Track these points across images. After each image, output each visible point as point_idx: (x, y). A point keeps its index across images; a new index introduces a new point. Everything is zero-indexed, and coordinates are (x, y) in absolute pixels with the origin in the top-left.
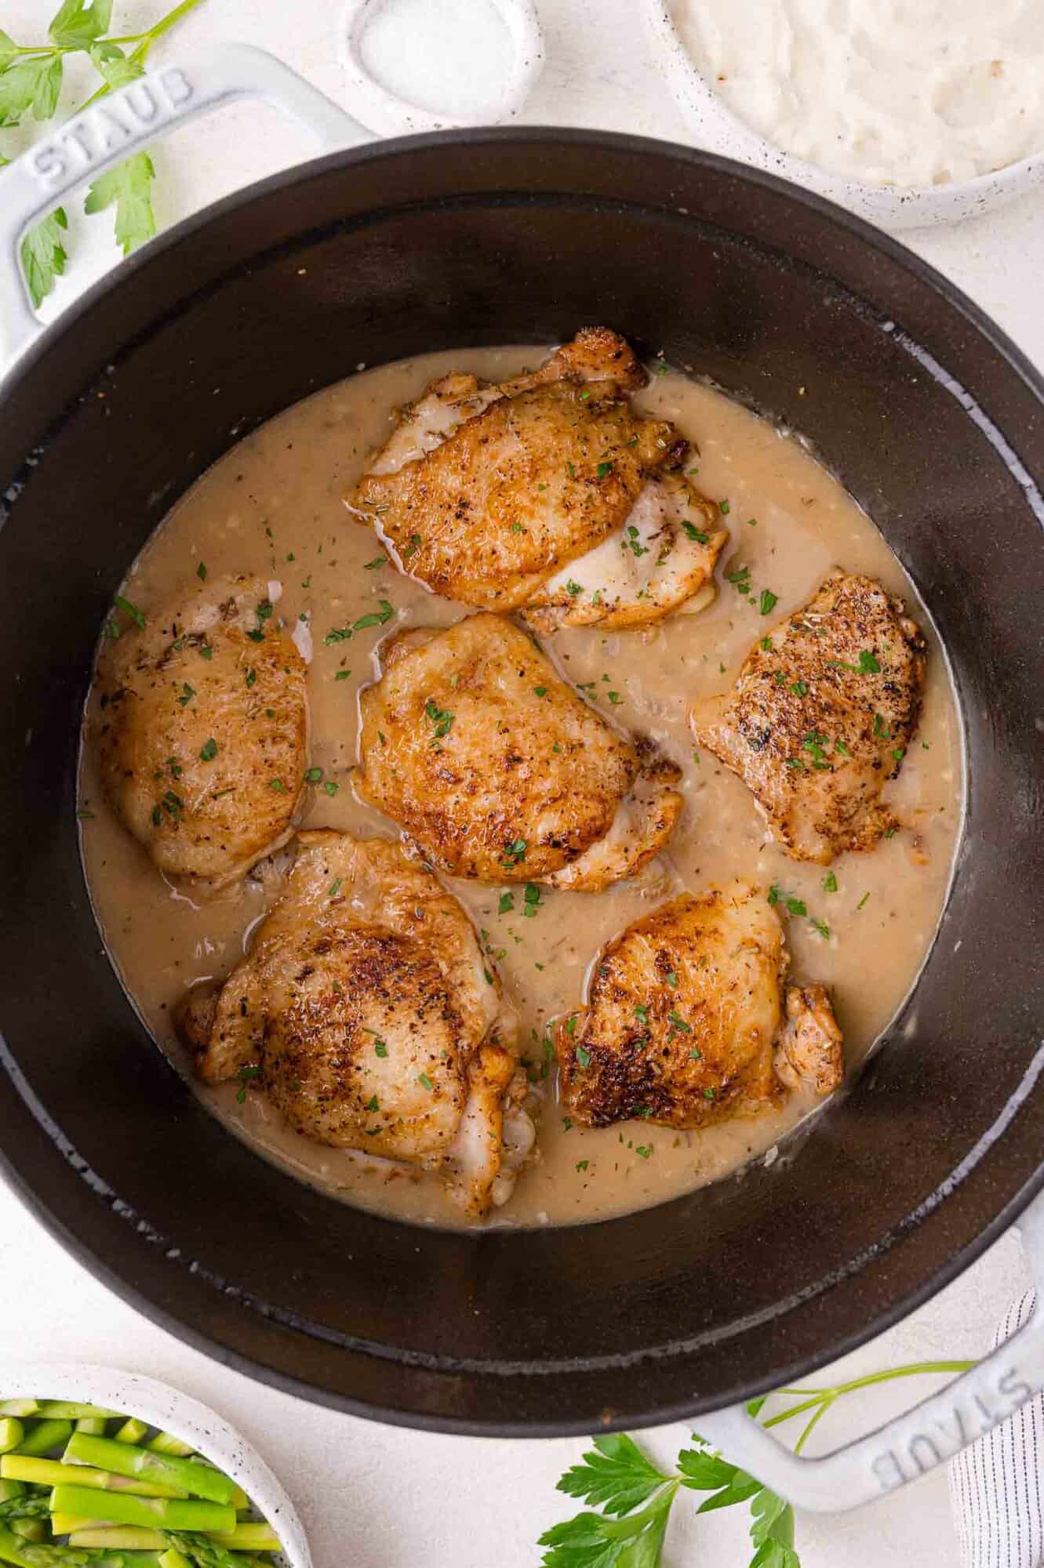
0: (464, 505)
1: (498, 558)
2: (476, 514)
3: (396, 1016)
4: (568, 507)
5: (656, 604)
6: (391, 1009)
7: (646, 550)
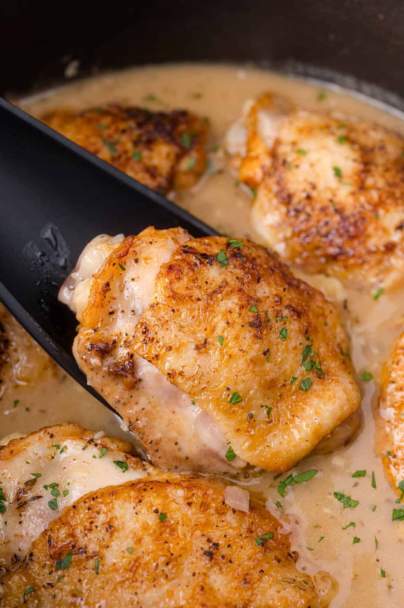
0: (210, 555)
1: (187, 498)
2: (201, 544)
3: (328, 195)
4: (110, 527)
5: (52, 436)
6: (331, 201)
7: (46, 487)
